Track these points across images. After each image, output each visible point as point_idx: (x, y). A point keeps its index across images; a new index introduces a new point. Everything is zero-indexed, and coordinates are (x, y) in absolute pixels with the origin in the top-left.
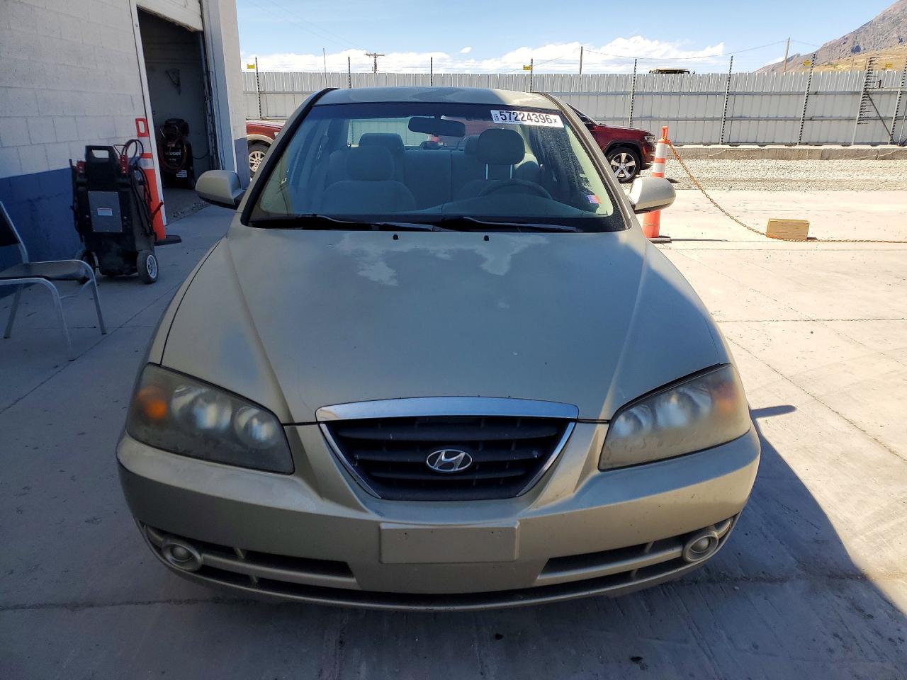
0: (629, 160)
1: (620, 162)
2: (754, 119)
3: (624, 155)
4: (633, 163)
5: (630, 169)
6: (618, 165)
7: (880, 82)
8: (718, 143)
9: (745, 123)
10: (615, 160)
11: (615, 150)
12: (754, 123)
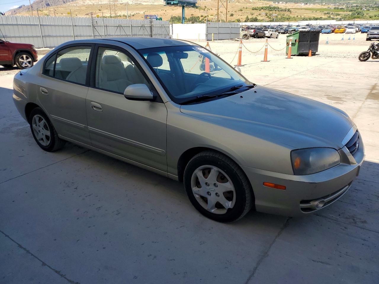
0: (27, 58)
1: (23, 59)
2: (55, 37)
3: (25, 56)
4: (30, 60)
5: (29, 62)
6: (23, 61)
7: (96, 22)
8: (43, 48)
9: (51, 38)
10: (21, 58)
11: (19, 54)
12: (55, 38)
